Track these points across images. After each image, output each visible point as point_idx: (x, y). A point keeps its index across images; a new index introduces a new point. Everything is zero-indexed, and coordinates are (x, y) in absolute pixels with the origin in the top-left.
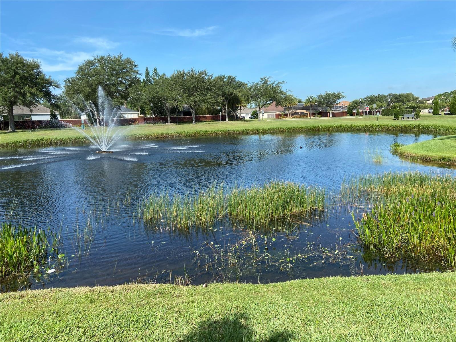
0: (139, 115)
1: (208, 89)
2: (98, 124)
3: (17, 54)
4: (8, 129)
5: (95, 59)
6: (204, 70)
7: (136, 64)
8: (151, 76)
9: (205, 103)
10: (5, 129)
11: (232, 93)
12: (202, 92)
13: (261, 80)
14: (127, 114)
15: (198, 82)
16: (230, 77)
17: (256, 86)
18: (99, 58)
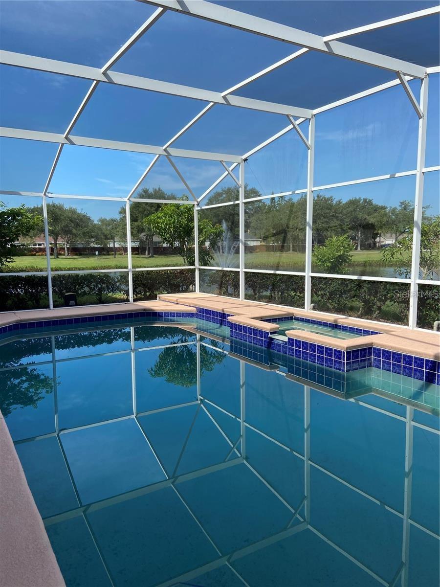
0: (261, 242)
1: (333, 216)
2: (221, 250)
3: (159, 189)
4: (145, 255)
5: (223, 191)
6: (330, 197)
7: (260, 193)
8: (276, 201)
9: (328, 231)
10: (142, 254)
11: (366, 218)
12: (325, 220)
13: (400, 204)
14: (250, 241)
15: (322, 209)
16: (365, 200)
17: (393, 211)
18: (226, 190)
